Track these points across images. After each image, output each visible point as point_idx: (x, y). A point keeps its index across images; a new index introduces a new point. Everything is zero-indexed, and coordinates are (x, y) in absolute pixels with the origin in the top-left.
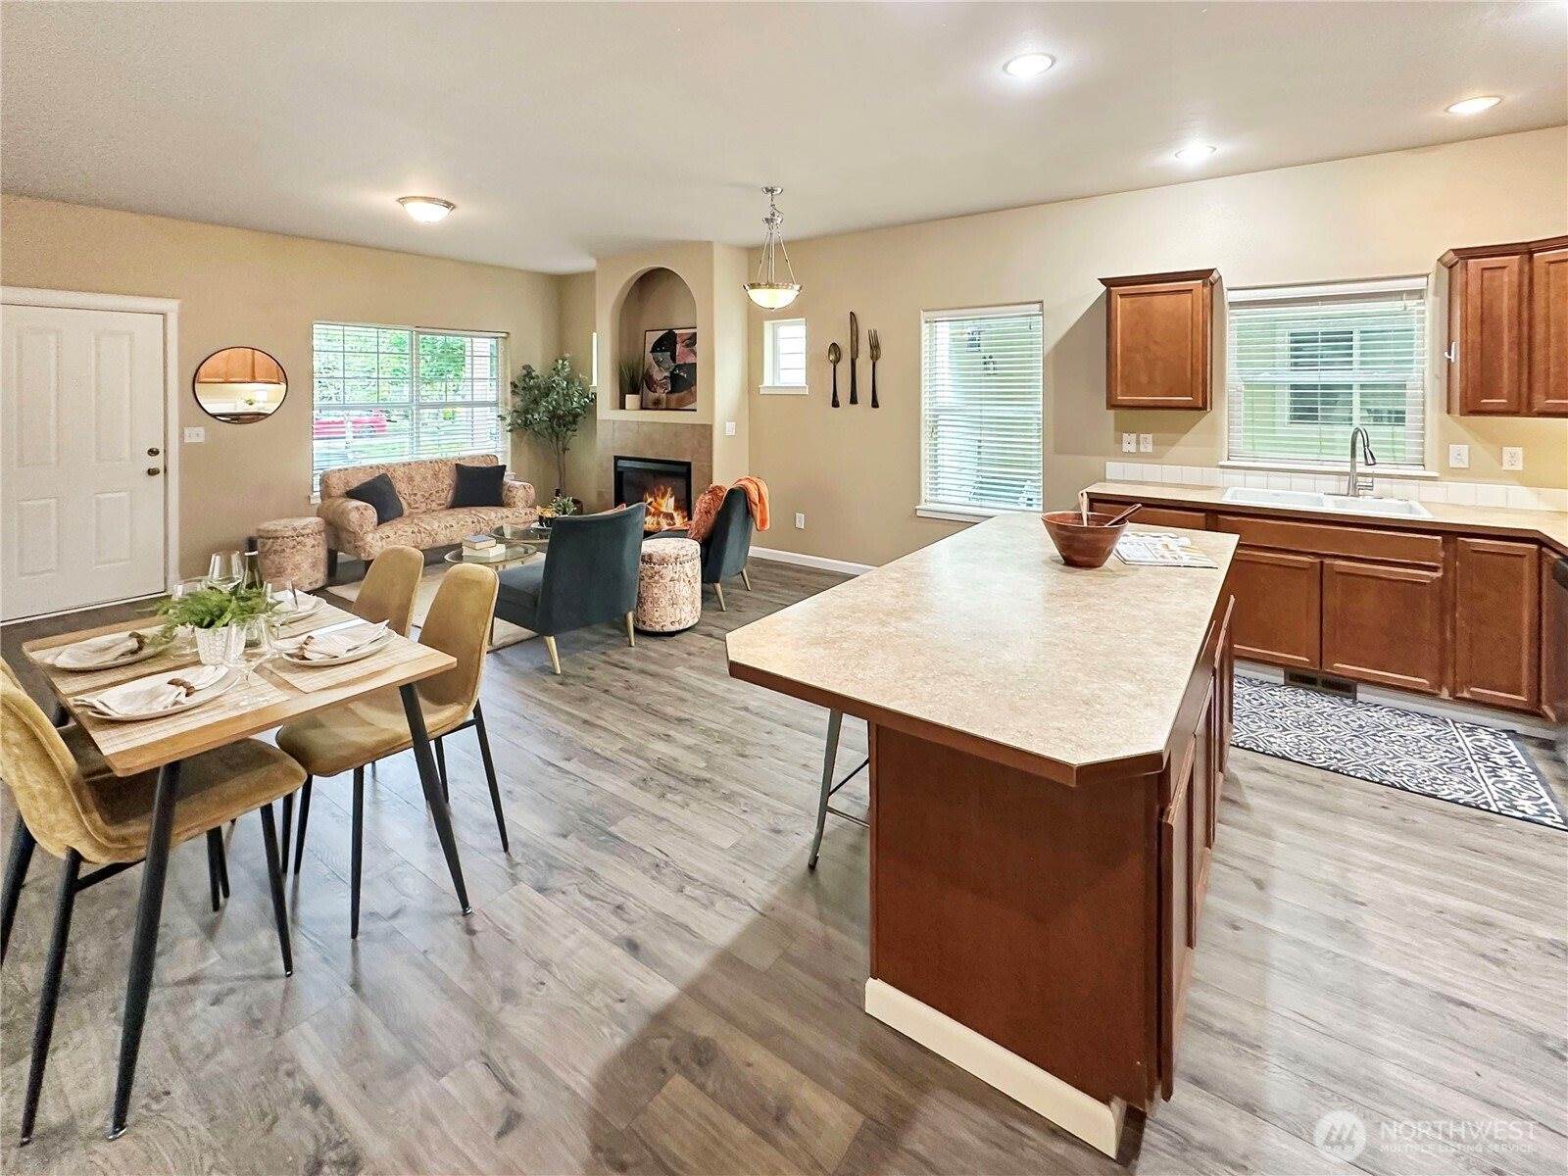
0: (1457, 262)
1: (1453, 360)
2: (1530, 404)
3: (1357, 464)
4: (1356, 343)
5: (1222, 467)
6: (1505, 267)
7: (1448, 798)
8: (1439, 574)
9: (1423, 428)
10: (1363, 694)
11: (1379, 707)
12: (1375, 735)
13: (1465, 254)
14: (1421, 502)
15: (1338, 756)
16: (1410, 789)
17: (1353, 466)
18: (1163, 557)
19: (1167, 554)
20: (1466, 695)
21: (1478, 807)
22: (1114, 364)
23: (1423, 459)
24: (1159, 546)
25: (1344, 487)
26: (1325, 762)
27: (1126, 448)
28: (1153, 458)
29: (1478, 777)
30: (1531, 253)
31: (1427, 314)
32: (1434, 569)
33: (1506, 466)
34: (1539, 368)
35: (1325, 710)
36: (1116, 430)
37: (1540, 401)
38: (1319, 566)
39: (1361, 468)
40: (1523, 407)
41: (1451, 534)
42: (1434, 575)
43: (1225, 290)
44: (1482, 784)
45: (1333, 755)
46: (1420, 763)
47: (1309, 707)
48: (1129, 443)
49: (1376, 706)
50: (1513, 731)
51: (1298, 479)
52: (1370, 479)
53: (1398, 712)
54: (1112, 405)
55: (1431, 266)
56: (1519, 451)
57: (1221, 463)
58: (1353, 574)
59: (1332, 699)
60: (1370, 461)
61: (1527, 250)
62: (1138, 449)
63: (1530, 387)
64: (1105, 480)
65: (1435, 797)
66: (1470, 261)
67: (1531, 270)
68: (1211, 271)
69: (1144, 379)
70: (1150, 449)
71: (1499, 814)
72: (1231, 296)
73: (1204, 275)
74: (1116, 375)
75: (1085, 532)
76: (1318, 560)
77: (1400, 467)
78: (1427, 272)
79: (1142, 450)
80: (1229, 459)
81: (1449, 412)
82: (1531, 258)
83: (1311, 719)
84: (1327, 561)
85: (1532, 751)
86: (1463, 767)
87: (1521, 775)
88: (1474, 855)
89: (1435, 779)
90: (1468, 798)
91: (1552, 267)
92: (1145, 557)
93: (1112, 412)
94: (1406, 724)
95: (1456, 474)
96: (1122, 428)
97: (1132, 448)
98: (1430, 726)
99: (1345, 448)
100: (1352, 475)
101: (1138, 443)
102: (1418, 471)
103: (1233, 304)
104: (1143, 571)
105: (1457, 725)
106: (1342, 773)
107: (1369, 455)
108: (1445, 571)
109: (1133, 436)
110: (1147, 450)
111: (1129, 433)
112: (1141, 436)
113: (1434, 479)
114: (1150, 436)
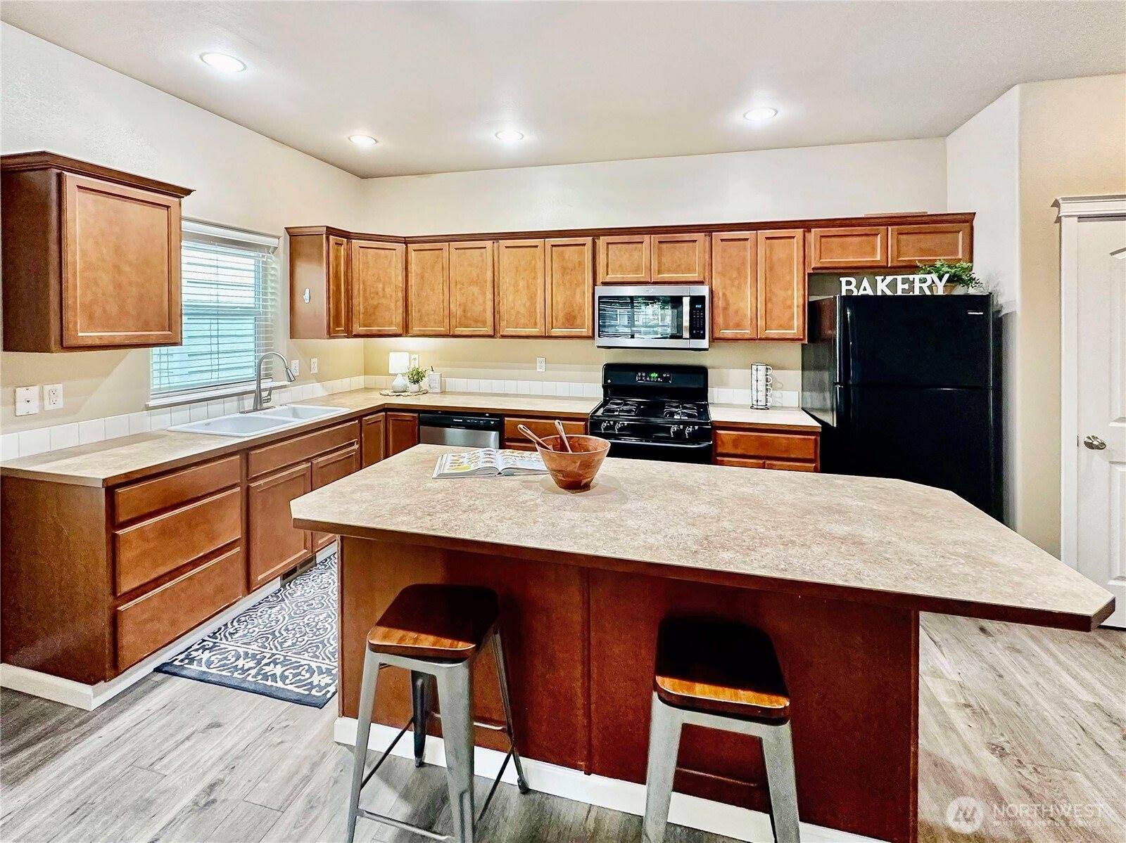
0: (322, 235)
2: (352, 330)
5: (149, 408)
8: (356, 447)
13: (330, 231)
17: (259, 385)
27: (22, 408)
28: (70, 413)
30: (350, 239)
32: (352, 444)
33: (312, 372)
34: (355, 309)
36: (5, 384)
37: (358, 329)
38: (310, 469)
41: (361, 417)
48: (27, 400)
51: (214, 407)
54: (66, 345)
56: (316, 360)
58: (327, 465)
61: (349, 236)
62: (42, 406)
63: (352, 320)
66: (331, 236)
67: (350, 249)
70: (60, 404)
76: (309, 463)
78: (278, 235)
79: (48, 406)
81: (291, 337)
82: (350, 242)
84: (314, 462)
91: (362, 249)
93: (4, 355)
96: (11, 382)
97: (34, 408)
100: (259, 392)
101: (42, 398)
102: (271, 383)
108: (360, 443)
109: (35, 390)
110: (56, 407)
111: (27, 386)
112: (47, 388)
113: (285, 387)
114: (59, 387)
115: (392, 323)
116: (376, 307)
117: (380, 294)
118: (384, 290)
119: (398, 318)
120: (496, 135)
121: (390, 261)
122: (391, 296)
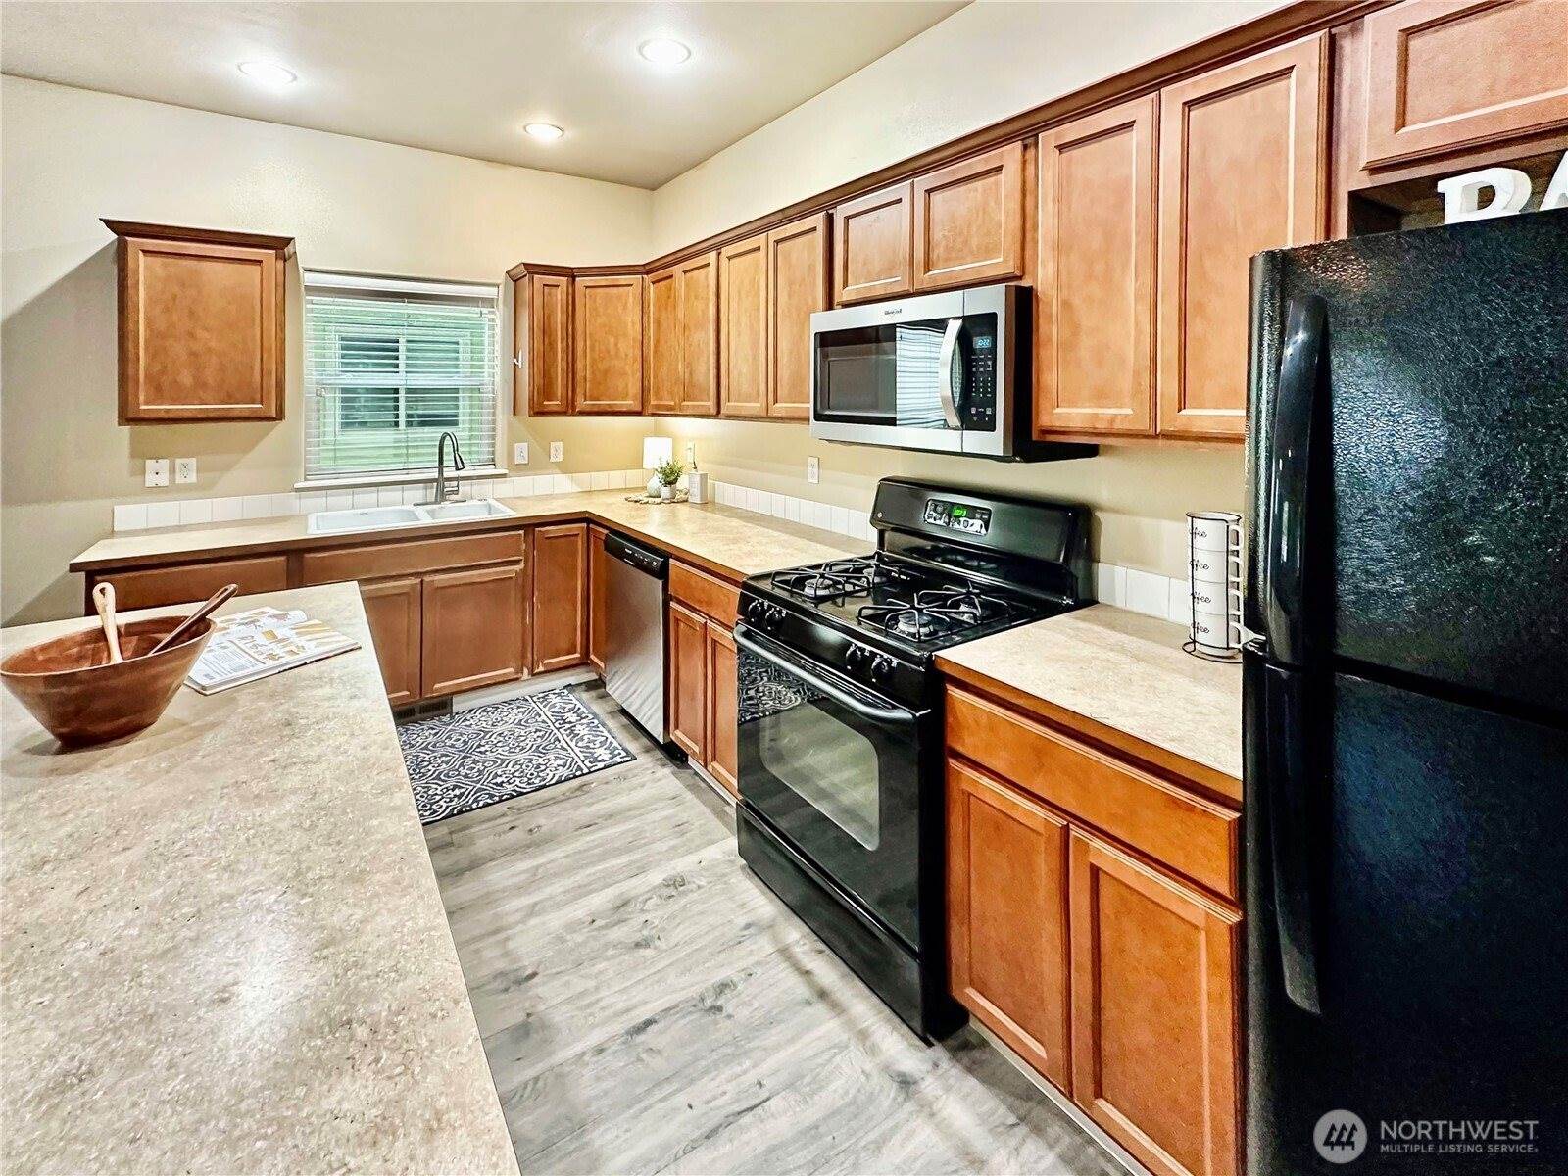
0: (526, 276)
1: (520, 364)
2: (574, 407)
3: (445, 470)
4: (402, 354)
5: (298, 490)
6: (558, 286)
7: (553, 782)
8: (522, 566)
9: (494, 430)
10: (459, 704)
11: (474, 711)
12: (478, 747)
13: (533, 269)
14: (496, 499)
15: (457, 792)
16: (525, 791)
17: (441, 472)
18: (272, 656)
19: (278, 650)
20: (541, 669)
21: (576, 777)
22: (131, 355)
23: (493, 460)
24: (260, 639)
25: (432, 493)
26: (447, 808)
27: (151, 480)
28: (200, 490)
29: (565, 745)
30: (574, 278)
31: (498, 322)
32: (517, 562)
33: (552, 459)
34: (580, 375)
35: (429, 740)
36: (134, 455)
37: (581, 403)
38: (419, 587)
39: (449, 473)
40: (569, 409)
41: (530, 526)
42: (517, 568)
43: (301, 271)
44: (570, 750)
45: (452, 794)
46: (522, 756)
47: (413, 746)
48: (157, 473)
49: (471, 711)
50: (570, 685)
51: (387, 494)
52: (455, 483)
53: (489, 709)
54: (127, 417)
55: (501, 279)
56: (560, 444)
57: (297, 486)
58: (453, 586)
59: (431, 724)
60: (460, 466)
61: (571, 274)
62: (172, 479)
63: (574, 391)
64: (112, 534)
65: (544, 787)
66: (536, 276)
67: (574, 291)
68: (288, 241)
69: (186, 379)
70: (193, 478)
71: (590, 773)
72: (309, 279)
73: (280, 245)
74: (137, 374)
75: (121, 675)
76: (418, 581)
77: (477, 467)
78: (498, 282)
79: (179, 480)
80: (306, 480)
81: (515, 414)
82: (574, 281)
83: (419, 760)
84: (427, 579)
85: (585, 696)
86: (552, 741)
87: (588, 724)
88: (590, 832)
89: (538, 767)
90: (566, 773)
91: (588, 290)
92: (243, 668)
93: (126, 429)
94: (499, 719)
95: (519, 469)
96: (140, 454)
97: (163, 480)
98: (516, 711)
99: (433, 454)
100: (441, 481)
101: (172, 471)
102: (490, 470)
103: (311, 290)
104: (244, 699)
105: (535, 699)
106: (467, 811)
107: (457, 458)
108: (526, 562)
109: (164, 463)
110: (188, 481)
111: (157, 458)
112: (179, 461)
113: (503, 476)
114: (193, 460)
115: (627, 395)
116: (606, 372)
117: (613, 352)
118: (616, 345)
119: (634, 388)
120: (640, 49)
121: (626, 303)
122: (626, 355)
